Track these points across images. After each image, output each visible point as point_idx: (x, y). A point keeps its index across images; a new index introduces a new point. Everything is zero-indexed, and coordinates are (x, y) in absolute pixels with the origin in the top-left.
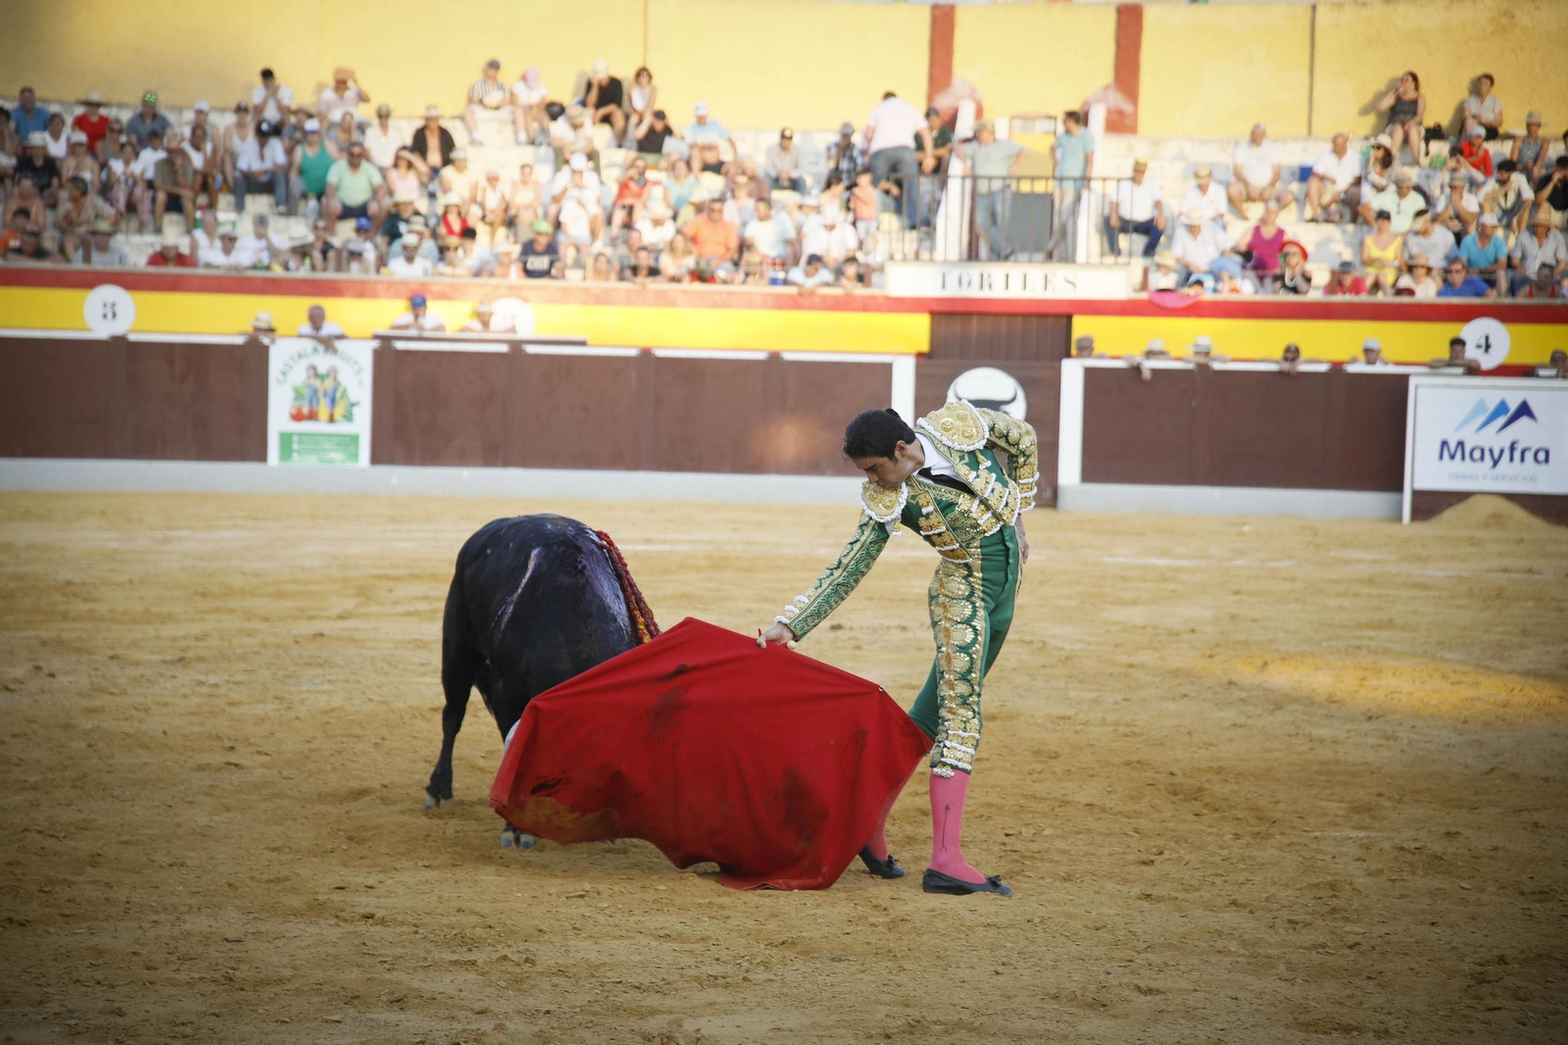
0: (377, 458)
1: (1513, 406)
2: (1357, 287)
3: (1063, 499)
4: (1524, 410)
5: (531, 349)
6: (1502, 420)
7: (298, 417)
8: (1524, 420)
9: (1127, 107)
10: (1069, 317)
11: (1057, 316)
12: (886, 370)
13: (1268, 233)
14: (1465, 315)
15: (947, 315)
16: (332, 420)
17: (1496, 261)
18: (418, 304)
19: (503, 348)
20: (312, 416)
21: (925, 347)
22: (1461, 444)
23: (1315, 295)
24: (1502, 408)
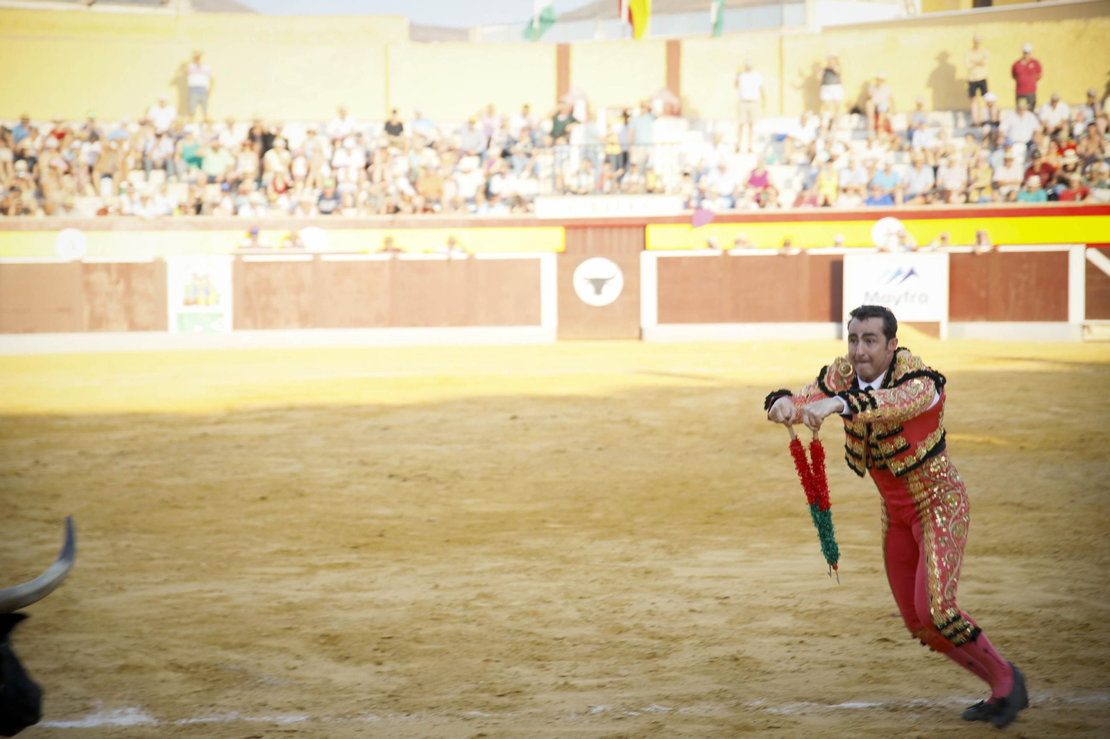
0: (237, 325)
1: (906, 271)
2: (813, 202)
3: (646, 335)
4: (912, 272)
5: (325, 258)
6: (900, 278)
7: (187, 303)
8: (912, 276)
9: (675, 101)
10: (644, 226)
11: (638, 226)
12: (537, 263)
13: (759, 174)
14: (876, 216)
15: (575, 227)
16: (207, 304)
17: (895, 185)
18: (253, 233)
19: (308, 258)
20: (195, 302)
21: (561, 247)
22: (876, 294)
23: (787, 208)
24: (899, 273)
